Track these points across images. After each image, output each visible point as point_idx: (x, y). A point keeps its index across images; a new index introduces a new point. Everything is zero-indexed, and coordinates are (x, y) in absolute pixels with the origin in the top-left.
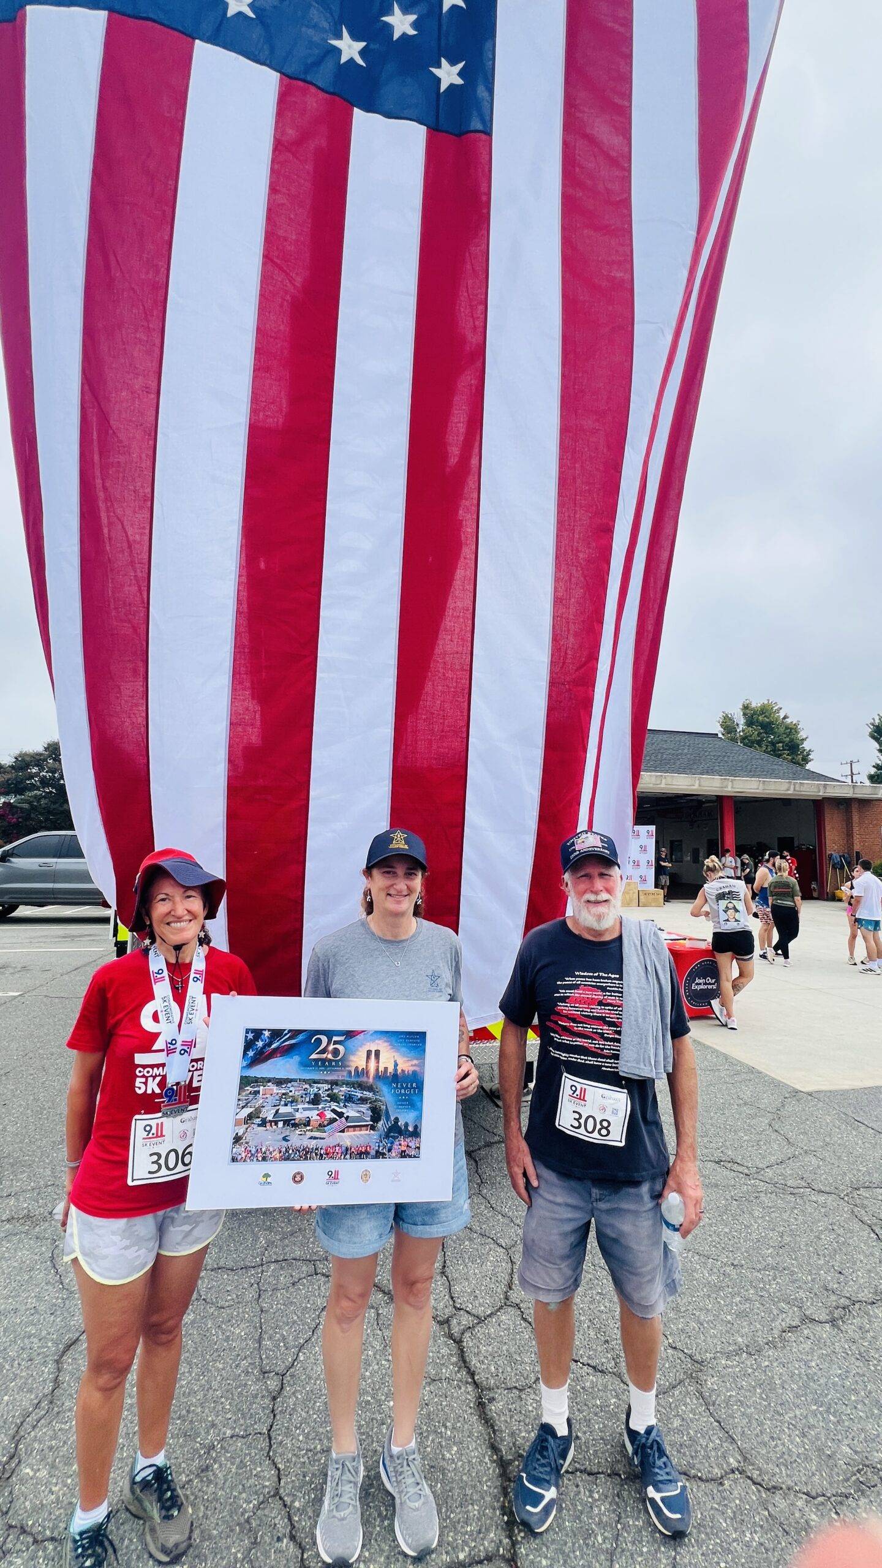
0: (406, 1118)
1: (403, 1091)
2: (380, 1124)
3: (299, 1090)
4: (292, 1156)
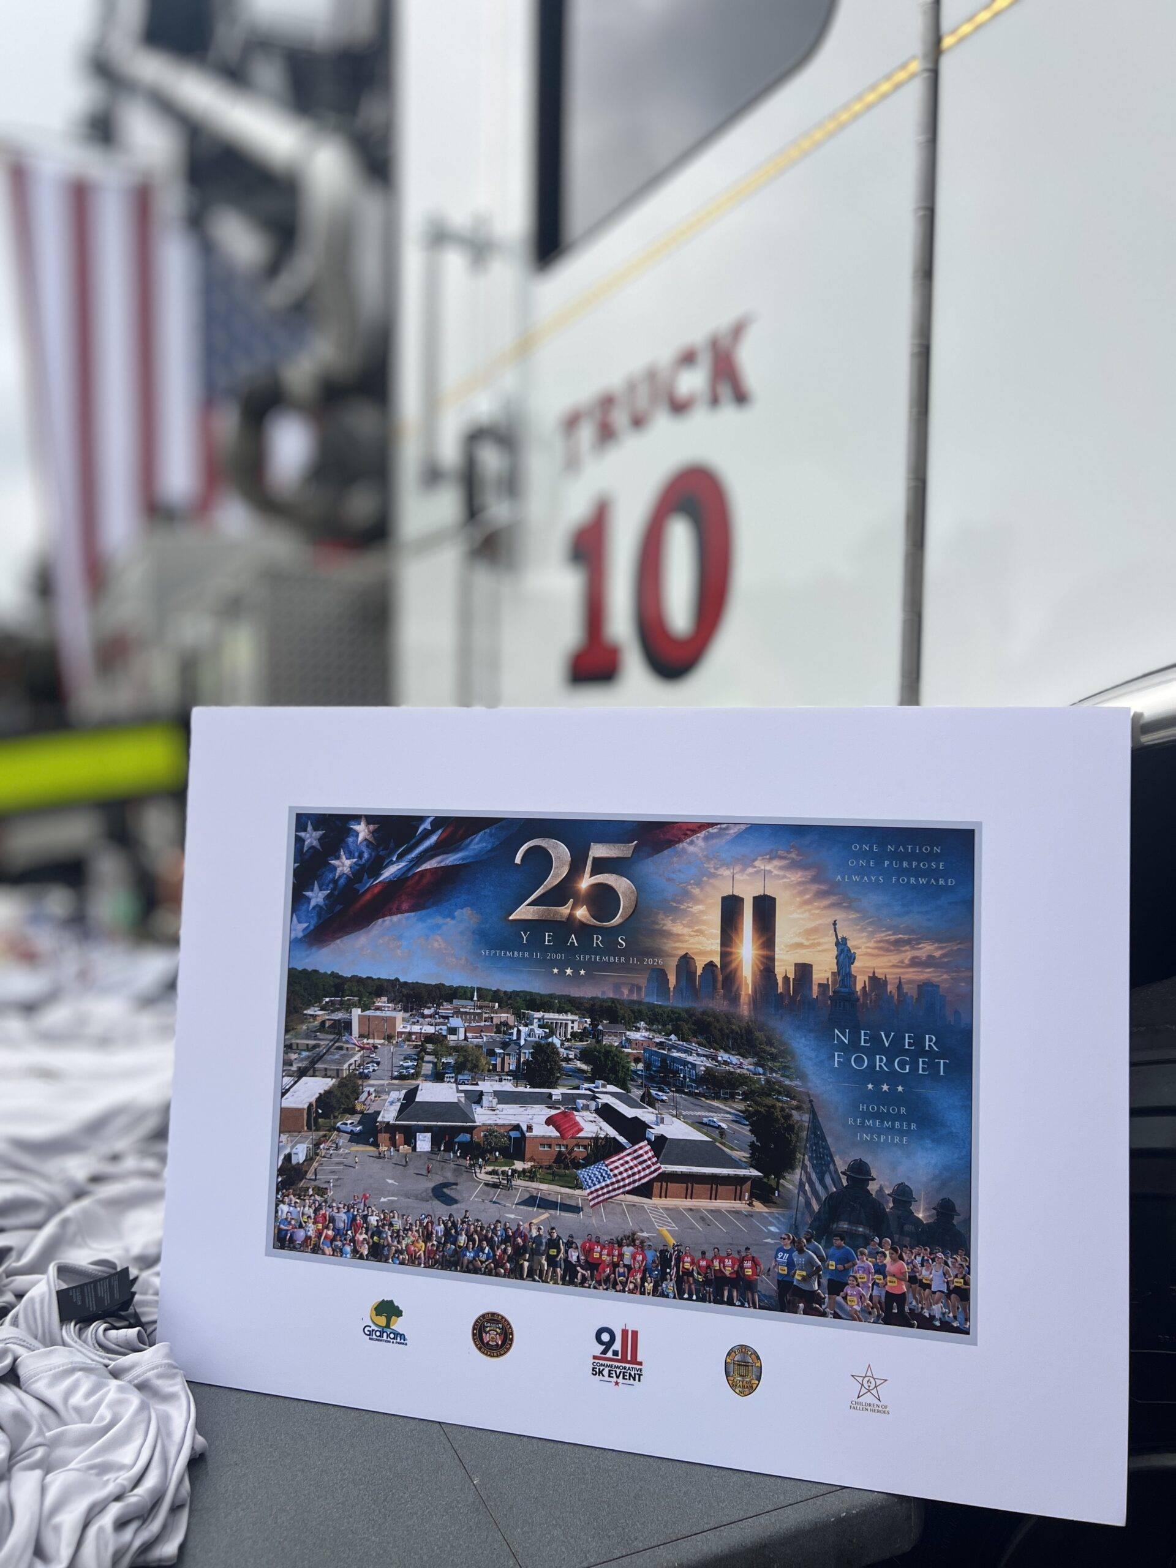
0: (899, 1167)
1: (880, 1062)
2: (792, 1181)
3: (481, 1030)
4: (470, 1255)
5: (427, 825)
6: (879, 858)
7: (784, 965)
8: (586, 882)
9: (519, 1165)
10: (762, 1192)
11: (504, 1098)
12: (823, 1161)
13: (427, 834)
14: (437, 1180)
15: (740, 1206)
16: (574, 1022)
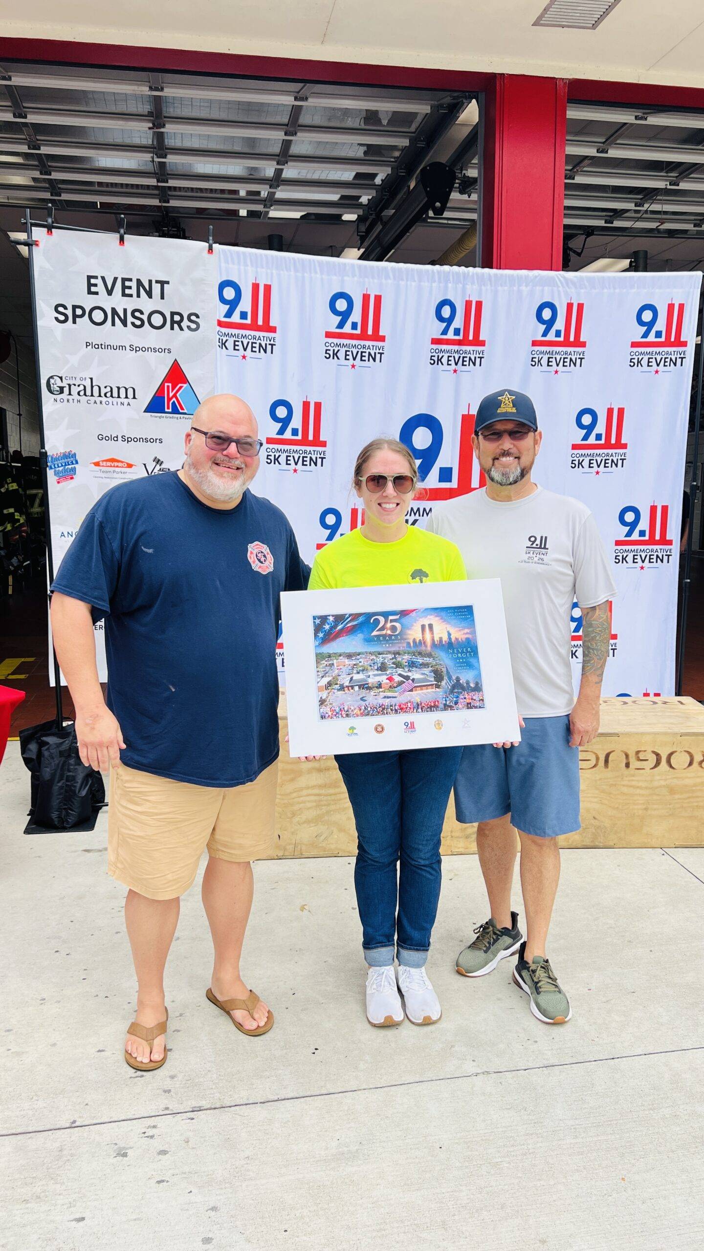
0: (466, 677)
1: (459, 655)
2: (443, 683)
3: (367, 661)
4: (371, 712)
5: (347, 616)
6: (454, 613)
7: (436, 638)
8: (389, 625)
9: (381, 690)
10: (438, 686)
11: (375, 675)
12: (450, 678)
13: (348, 618)
14: (361, 696)
15: (434, 690)
16: (390, 656)
